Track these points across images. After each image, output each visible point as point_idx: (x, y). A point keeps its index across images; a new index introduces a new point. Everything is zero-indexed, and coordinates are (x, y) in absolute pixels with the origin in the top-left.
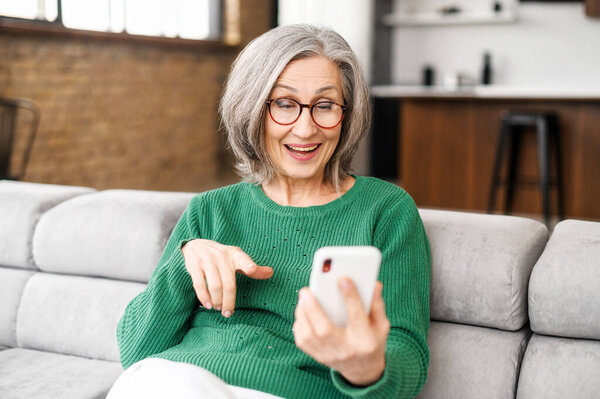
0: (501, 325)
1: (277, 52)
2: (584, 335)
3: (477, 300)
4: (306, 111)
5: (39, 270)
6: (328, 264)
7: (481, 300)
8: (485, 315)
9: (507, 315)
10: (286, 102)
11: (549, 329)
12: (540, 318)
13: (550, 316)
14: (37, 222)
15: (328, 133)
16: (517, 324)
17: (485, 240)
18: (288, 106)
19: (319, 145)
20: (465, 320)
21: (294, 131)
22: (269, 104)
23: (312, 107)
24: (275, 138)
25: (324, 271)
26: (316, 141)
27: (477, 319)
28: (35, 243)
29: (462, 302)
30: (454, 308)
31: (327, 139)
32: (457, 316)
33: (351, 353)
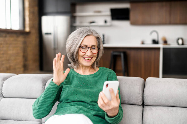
0: (137, 104)
1: (82, 34)
2: (158, 105)
3: (132, 98)
4: (89, 49)
5: (4, 97)
6: (107, 85)
7: (133, 97)
8: (133, 101)
9: (139, 101)
10: (84, 47)
11: (149, 104)
12: (147, 101)
13: (150, 100)
14: (3, 83)
15: (95, 55)
16: (141, 103)
17: (132, 82)
18: (85, 48)
19: (92, 58)
20: (128, 103)
21: (86, 54)
22: (80, 47)
23: (91, 48)
24: (80, 56)
25: (106, 87)
26: (92, 57)
27: (131, 102)
28: (3, 89)
29: (128, 98)
30: (125, 100)
31: (94, 56)
32: (126, 102)
33: (113, 107)
